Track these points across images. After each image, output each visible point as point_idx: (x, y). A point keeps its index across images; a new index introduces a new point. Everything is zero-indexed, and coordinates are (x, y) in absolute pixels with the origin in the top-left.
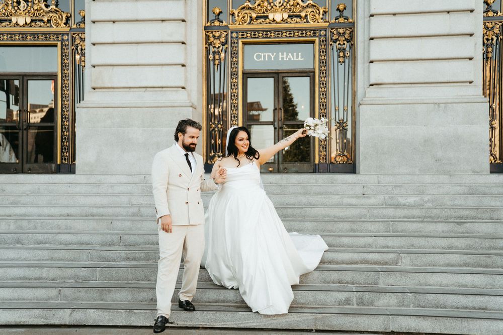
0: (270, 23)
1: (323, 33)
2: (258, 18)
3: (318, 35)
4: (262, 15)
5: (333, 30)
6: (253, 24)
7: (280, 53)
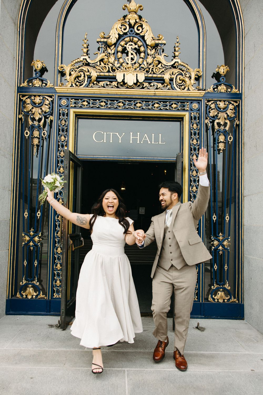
0: (118, 87)
1: (195, 106)
2: (99, 79)
3: (188, 109)
4: (107, 74)
5: (210, 103)
6: (92, 87)
7: (131, 133)
